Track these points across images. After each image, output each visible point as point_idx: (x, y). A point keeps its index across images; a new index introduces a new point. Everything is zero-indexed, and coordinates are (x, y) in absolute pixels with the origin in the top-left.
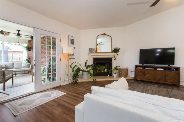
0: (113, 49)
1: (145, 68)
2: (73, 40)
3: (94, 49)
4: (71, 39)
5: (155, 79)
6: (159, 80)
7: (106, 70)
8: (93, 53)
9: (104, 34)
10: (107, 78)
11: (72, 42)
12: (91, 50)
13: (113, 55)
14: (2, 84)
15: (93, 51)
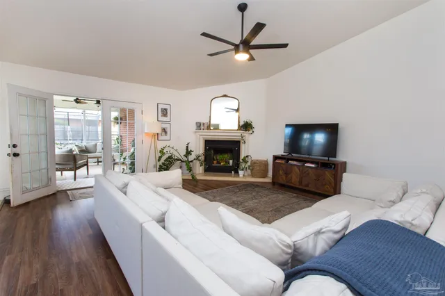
0: (242, 123)
1: (287, 162)
2: (166, 110)
3: (204, 124)
4: (162, 109)
5: (300, 183)
6: (307, 186)
7: (231, 161)
8: (202, 131)
9: (225, 96)
10: (231, 176)
11: (165, 112)
12: (199, 126)
13: (240, 134)
14: (73, 172)
15: (202, 127)
